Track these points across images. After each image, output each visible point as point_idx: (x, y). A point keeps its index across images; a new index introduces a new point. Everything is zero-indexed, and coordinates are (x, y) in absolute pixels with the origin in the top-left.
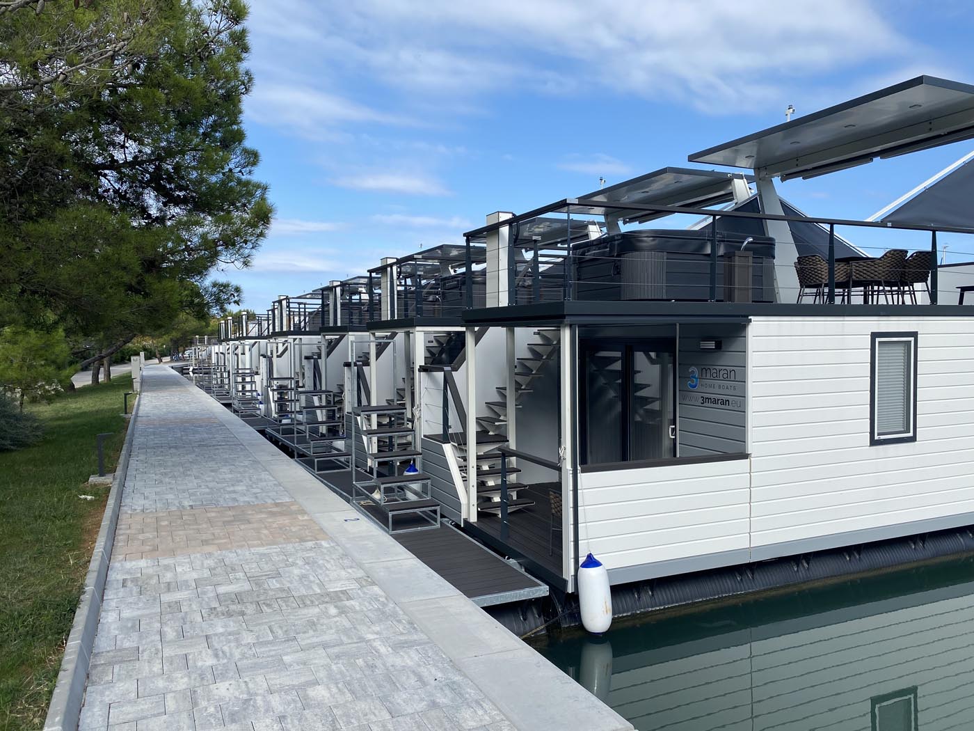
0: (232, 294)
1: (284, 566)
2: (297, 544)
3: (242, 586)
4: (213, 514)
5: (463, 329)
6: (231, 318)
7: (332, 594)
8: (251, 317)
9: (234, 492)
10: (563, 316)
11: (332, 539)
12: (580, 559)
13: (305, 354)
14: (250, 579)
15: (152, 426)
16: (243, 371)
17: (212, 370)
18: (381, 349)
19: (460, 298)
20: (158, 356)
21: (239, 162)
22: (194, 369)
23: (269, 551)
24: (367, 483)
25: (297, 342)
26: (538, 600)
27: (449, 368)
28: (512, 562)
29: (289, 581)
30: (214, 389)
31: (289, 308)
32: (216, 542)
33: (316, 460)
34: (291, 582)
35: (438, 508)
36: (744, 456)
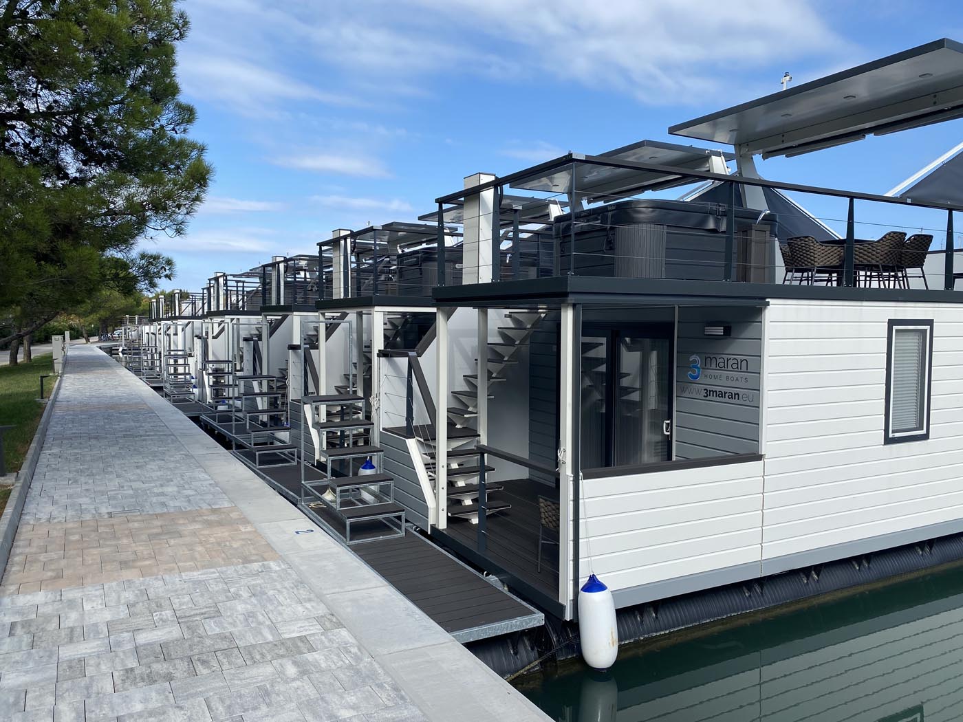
0: (163, 267)
1: (225, 599)
2: (239, 567)
3: (171, 632)
4: (136, 525)
5: (433, 310)
6: (163, 296)
7: (289, 643)
8: (184, 296)
9: (163, 494)
10: (566, 294)
11: (282, 559)
12: (580, 580)
13: (244, 334)
14: (180, 621)
15: (71, 412)
16: (176, 352)
17: (142, 351)
18: (330, 329)
19: (420, 276)
20: (85, 335)
21: (172, 118)
22: (123, 350)
23: (204, 577)
24: (317, 483)
25: (234, 322)
26: (532, 630)
27: (414, 354)
28: (493, 579)
29: (231, 623)
30: (144, 371)
31: (227, 287)
32: (139, 564)
33: (257, 453)
34: (234, 624)
35: (403, 514)
36: (758, 457)
